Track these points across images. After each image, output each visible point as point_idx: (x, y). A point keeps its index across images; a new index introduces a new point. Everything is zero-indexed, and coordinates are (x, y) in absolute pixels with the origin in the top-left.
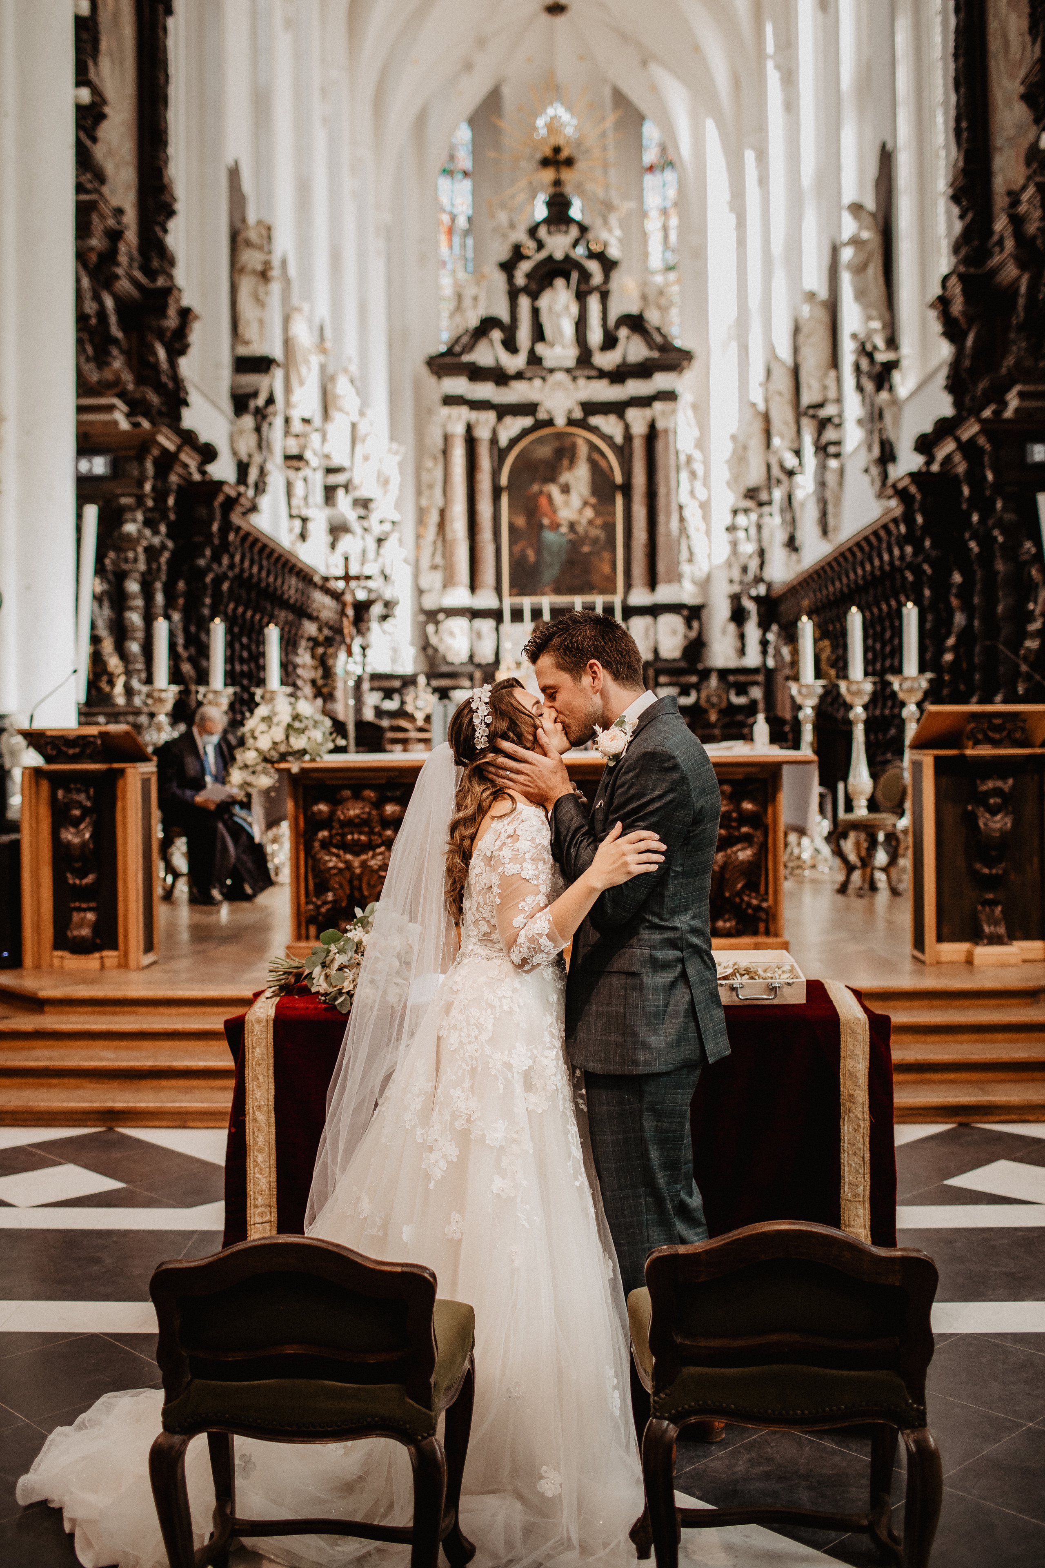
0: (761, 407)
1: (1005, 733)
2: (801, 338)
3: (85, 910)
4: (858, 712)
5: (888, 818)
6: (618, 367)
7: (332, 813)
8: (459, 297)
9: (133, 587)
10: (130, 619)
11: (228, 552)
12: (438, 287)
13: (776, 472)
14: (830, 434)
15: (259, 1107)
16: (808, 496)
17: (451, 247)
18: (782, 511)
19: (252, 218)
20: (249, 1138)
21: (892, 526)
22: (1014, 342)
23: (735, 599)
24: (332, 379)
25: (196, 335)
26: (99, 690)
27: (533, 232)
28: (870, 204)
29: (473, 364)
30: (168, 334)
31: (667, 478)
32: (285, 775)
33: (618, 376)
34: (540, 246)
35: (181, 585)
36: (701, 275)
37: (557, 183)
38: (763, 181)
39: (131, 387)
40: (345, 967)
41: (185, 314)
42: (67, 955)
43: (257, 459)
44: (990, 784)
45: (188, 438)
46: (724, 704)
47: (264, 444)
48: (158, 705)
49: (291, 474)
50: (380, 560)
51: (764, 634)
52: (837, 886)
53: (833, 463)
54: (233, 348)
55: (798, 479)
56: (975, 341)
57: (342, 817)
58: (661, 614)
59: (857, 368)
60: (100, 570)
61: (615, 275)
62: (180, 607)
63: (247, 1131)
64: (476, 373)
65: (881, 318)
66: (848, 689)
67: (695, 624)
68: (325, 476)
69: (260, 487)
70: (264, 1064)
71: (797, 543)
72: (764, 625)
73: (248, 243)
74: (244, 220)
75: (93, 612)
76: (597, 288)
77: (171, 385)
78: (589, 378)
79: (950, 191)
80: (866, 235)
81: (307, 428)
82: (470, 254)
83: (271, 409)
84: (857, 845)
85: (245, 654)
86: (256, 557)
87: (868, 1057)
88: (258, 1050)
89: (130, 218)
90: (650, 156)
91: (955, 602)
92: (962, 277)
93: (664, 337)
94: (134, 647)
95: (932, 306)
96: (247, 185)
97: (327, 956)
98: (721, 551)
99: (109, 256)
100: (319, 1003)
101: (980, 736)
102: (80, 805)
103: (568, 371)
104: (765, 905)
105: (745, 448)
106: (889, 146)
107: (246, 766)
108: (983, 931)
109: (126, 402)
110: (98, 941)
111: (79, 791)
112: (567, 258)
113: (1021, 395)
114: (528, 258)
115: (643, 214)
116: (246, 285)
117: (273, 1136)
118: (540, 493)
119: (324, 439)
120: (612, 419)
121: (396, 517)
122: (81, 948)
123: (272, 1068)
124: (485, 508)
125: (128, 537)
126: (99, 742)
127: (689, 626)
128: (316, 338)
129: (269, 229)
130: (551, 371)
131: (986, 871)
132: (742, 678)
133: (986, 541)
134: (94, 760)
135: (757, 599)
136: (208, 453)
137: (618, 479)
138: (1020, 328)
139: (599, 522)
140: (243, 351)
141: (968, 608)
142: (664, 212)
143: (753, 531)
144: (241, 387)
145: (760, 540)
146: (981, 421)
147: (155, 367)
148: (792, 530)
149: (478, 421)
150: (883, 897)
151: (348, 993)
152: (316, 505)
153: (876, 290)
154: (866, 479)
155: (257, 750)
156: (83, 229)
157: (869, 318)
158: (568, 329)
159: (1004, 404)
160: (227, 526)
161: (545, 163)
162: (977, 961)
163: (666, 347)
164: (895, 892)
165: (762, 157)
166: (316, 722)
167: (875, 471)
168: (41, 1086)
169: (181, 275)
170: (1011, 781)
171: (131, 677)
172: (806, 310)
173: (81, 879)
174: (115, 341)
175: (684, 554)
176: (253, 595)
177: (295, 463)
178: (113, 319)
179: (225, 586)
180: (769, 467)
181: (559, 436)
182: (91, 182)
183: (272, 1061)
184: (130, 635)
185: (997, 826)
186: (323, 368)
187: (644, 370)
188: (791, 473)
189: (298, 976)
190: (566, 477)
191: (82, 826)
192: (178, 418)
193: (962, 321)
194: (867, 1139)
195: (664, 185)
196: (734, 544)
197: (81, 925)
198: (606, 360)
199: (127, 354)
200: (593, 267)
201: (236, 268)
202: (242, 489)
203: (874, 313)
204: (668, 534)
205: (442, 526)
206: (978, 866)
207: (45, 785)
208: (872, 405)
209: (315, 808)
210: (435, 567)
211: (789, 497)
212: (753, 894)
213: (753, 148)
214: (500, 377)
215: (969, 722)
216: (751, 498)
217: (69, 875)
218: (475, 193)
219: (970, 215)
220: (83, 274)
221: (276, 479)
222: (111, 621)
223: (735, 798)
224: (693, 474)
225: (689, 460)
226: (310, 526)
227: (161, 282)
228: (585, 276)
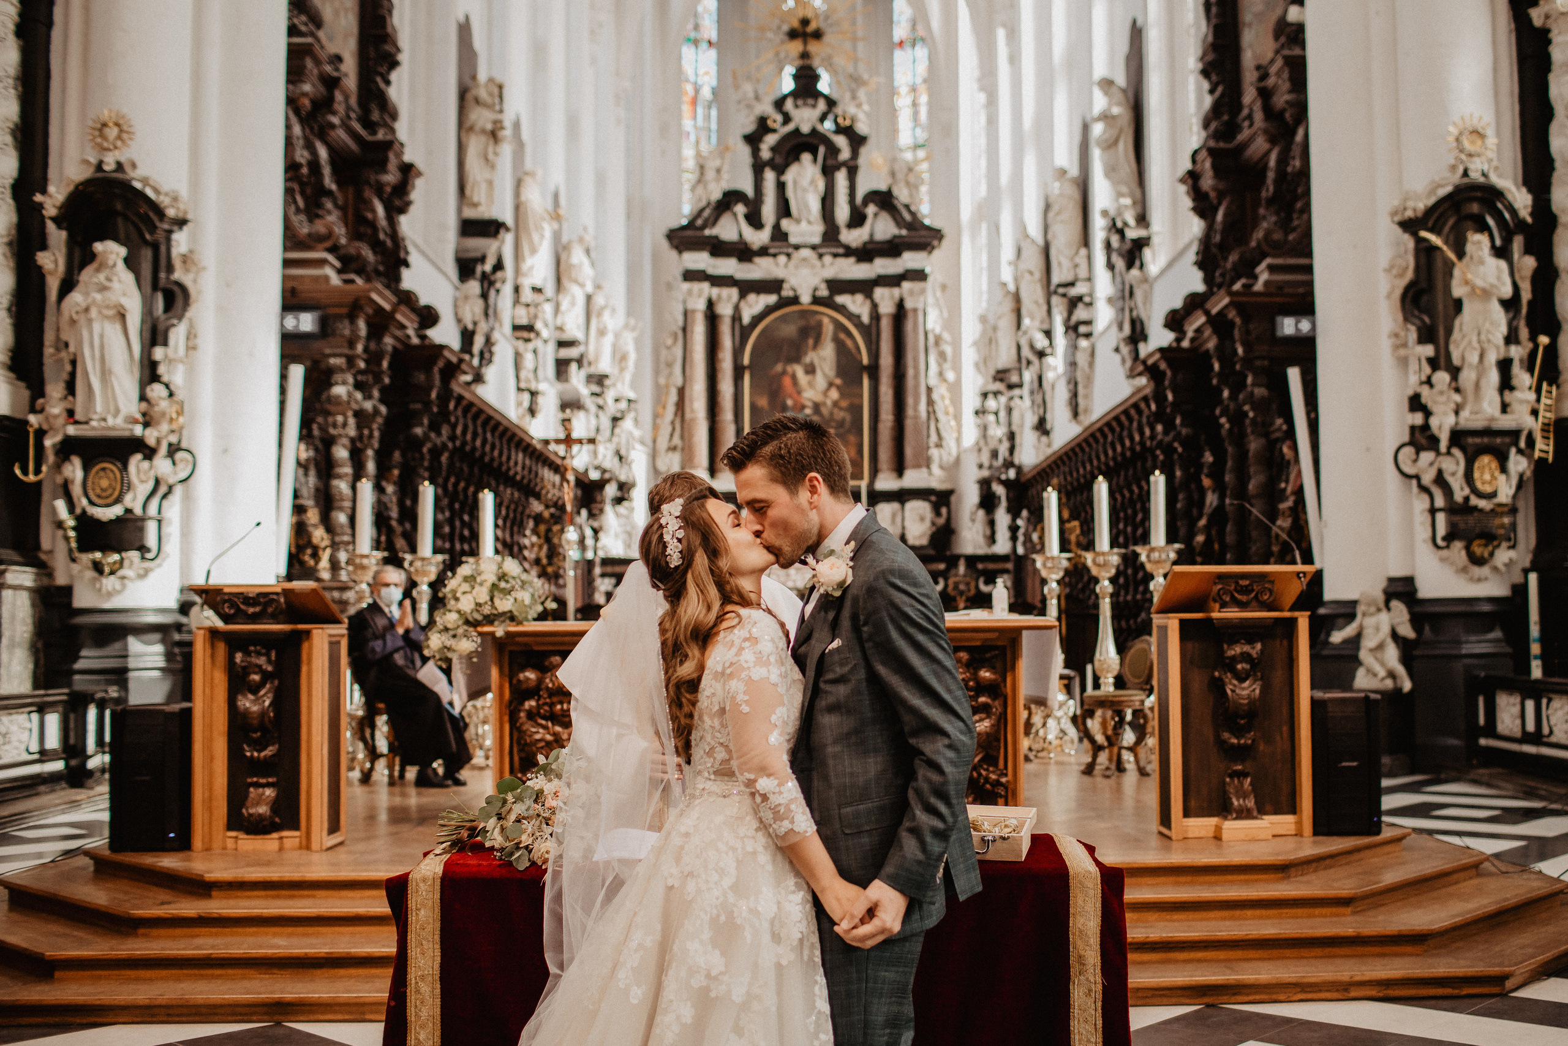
0: (1012, 287)
1: (1253, 595)
2: (1051, 215)
3: (264, 786)
4: (1105, 586)
5: (1135, 696)
6: (865, 244)
7: (540, 681)
8: (702, 168)
9: (341, 453)
10: (338, 487)
11: (448, 422)
12: (680, 158)
13: (1026, 352)
14: (1081, 313)
15: (423, 977)
16: (1059, 377)
17: (695, 118)
18: (1032, 393)
19: (482, 76)
20: (411, 1012)
21: (1143, 405)
22: (1264, 218)
23: (985, 484)
24: (567, 248)
25: (418, 193)
26: (302, 563)
27: (779, 104)
28: (1121, 80)
29: (716, 237)
30: (388, 189)
31: (916, 359)
32: (489, 638)
33: (866, 253)
34: (787, 119)
35: (397, 455)
36: (951, 154)
37: (805, 55)
38: (1014, 59)
39: (343, 241)
40: (524, 818)
41: (408, 170)
42: (242, 835)
43: (483, 327)
44: (1237, 650)
45: (407, 299)
46: (973, 592)
47: (491, 312)
48: (359, 572)
49: (520, 345)
50: (615, 439)
51: (1014, 520)
52: (1083, 768)
53: (1083, 343)
54: (459, 210)
55: (1050, 360)
56: (1225, 215)
57: (550, 685)
58: (908, 500)
59: (1108, 245)
60: (305, 435)
61: (864, 151)
62: (395, 479)
63: (408, 1004)
64: (719, 248)
65: (1132, 195)
66: (1094, 561)
67: (944, 510)
68: (557, 351)
69: (487, 356)
70: (429, 928)
71: (1048, 427)
72: (1014, 512)
73: (477, 101)
74: (474, 77)
75: (296, 479)
76: (844, 164)
77: (389, 243)
78: (835, 255)
79: (1200, 66)
80: (1116, 110)
81: (539, 298)
82: (714, 126)
83: (499, 274)
84: (1104, 724)
85: (466, 533)
86: (480, 430)
87: (1100, 913)
88: (422, 912)
89: (350, 67)
90: (900, 32)
91: (1206, 482)
92: (1211, 152)
93: (913, 214)
94: (342, 518)
95: (1182, 181)
96: (479, 42)
97: (503, 806)
98: (970, 435)
99: (324, 104)
100: (495, 859)
101: (1228, 599)
102: (259, 669)
103: (814, 247)
104: (1004, 780)
105: (995, 329)
106: (1139, 23)
107: (446, 629)
108: (1232, 804)
109: (338, 258)
110: (277, 820)
111: (259, 654)
112: (814, 131)
113: (1271, 268)
114: (774, 131)
115: (892, 92)
116: (474, 145)
117: (438, 1011)
118: (784, 372)
119: (557, 310)
120: (859, 297)
121: (632, 395)
122: (258, 827)
123: (438, 932)
124: (726, 388)
125: (337, 401)
126: (282, 600)
127: (938, 514)
128: (550, 206)
129: (501, 87)
130: (797, 247)
131: (1235, 741)
132: (991, 566)
133: (1237, 418)
134: (275, 618)
135: (1006, 483)
136: (428, 317)
137: (865, 361)
138: (1270, 202)
139: (844, 404)
140: (469, 213)
141: (1220, 487)
142: (913, 89)
143: (1002, 414)
144: (467, 251)
145: (1010, 424)
146: (1231, 294)
147: (373, 225)
148: (1041, 411)
149: (719, 297)
150: (1131, 776)
151: (526, 847)
152: (546, 379)
153: (1127, 166)
154: (1117, 358)
155: (459, 612)
156: (295, 73)
157: (1120, 195)
158: (814, 204)
159: (1255, 277)
160: (446, 394)
161: (793, 34)
162: (1225, 836)
163: (915, 225)
164: (1143, 772)
165: (1013, 34)
166: (524, 583)
167: (1125, 350)
168: (202, 977)
169: (402, 130)
170: (1259, 646)
171: (338, 549)
172: (1056, 187)
173: (259, 751)
174: (329, 193)
175: (934, 438)
176: (476, 470)
177: (525, 334)
178: (327, 171)
179: (444, 459)
180: (1019, 348)
181: (804, 314)
182: (306, 24)
183: (438, 925)
184: (336, 504)
185: (1245, 693)
186: (557, 236)
187: (892, 249)
188: (1041, 354)
189: (473, 831)
190: (810, 357)
191: (262, 693)
192: (398, 279)
193: (1213, 195)
194: (1099, 1004)
195: (914, 62)
196: (985, 428)
197: (258, 804)
198: (853, 237)
199: (343, 209)
200: (841, 141)
201: (463, 126)
202: (467, 357)
203: (1124, 189)
204: (916, 417)
205: (680, 405)
206: (1226, 735)
207: (221, 648)
208: (1123, 283)
209: (521, 676)
210: (674, 449)
211: (1040, 379)
212: (991, 769)
213: (1004, 26)
214: (744, 253)
215: (1215, 583)
216: (1001, 380)
217: (245, 747)
218: (720, 63)
219: (1220, 89)
220: (294, 120)
221: (504, 348)
222: (317, 490)
223: (973, 665)
224: (942, 356)
225: (938, 340)
226: (540, 400)
227: (381, 135)
228: (833, 150)
